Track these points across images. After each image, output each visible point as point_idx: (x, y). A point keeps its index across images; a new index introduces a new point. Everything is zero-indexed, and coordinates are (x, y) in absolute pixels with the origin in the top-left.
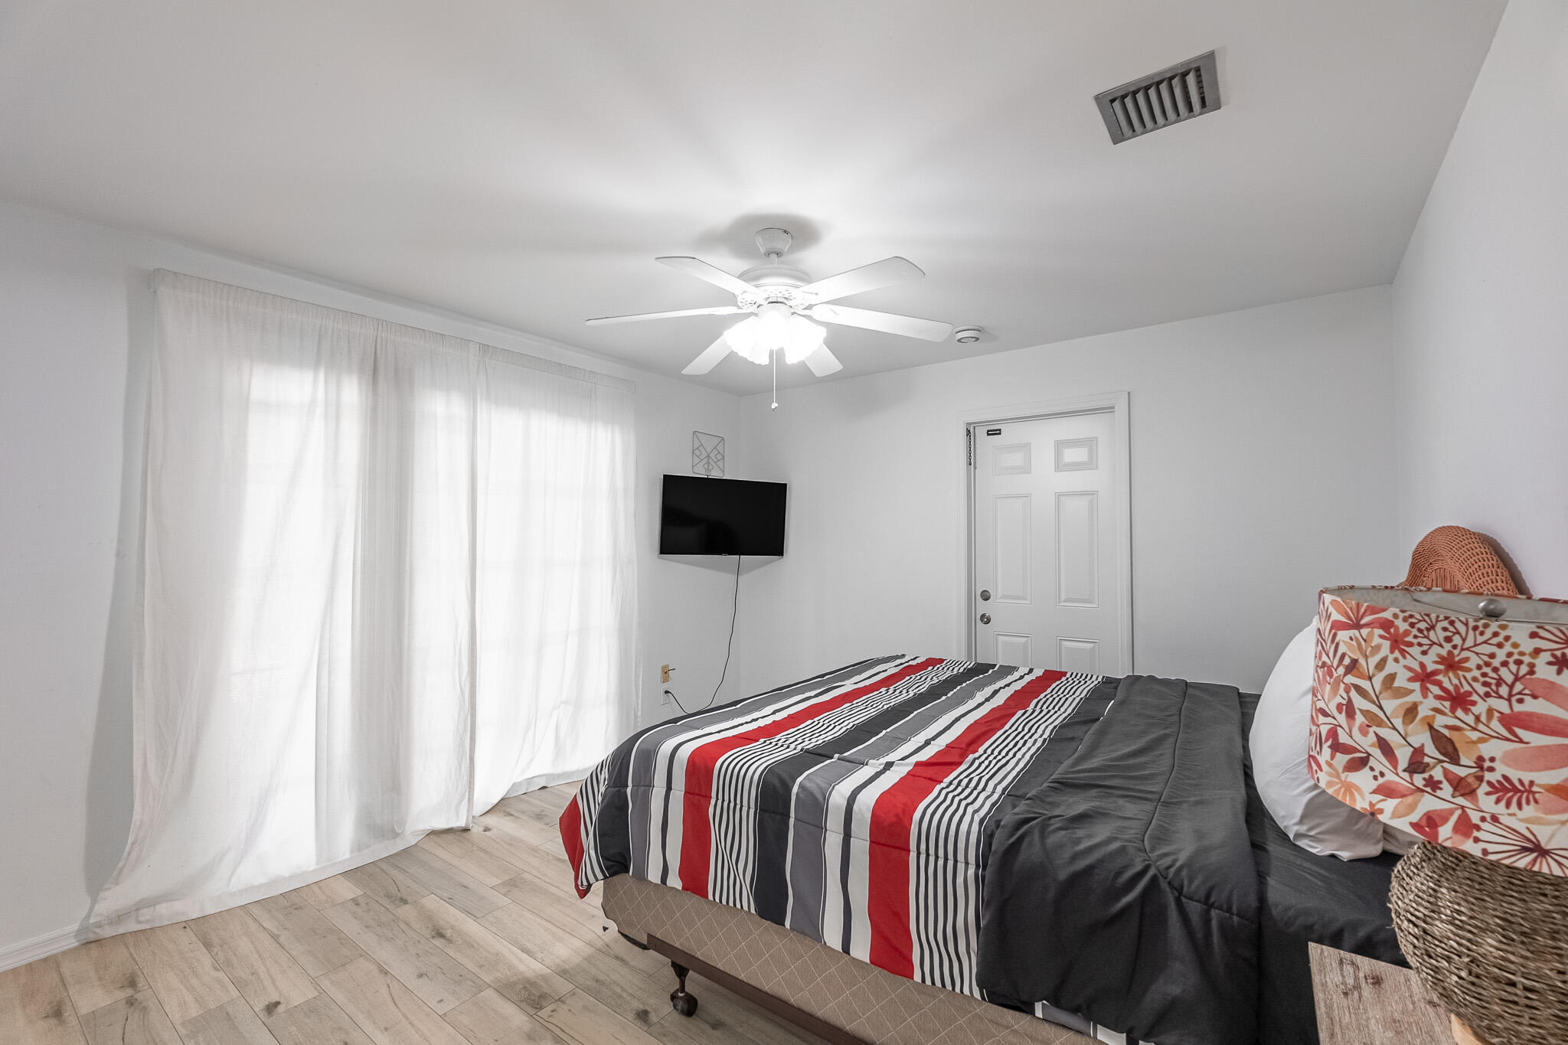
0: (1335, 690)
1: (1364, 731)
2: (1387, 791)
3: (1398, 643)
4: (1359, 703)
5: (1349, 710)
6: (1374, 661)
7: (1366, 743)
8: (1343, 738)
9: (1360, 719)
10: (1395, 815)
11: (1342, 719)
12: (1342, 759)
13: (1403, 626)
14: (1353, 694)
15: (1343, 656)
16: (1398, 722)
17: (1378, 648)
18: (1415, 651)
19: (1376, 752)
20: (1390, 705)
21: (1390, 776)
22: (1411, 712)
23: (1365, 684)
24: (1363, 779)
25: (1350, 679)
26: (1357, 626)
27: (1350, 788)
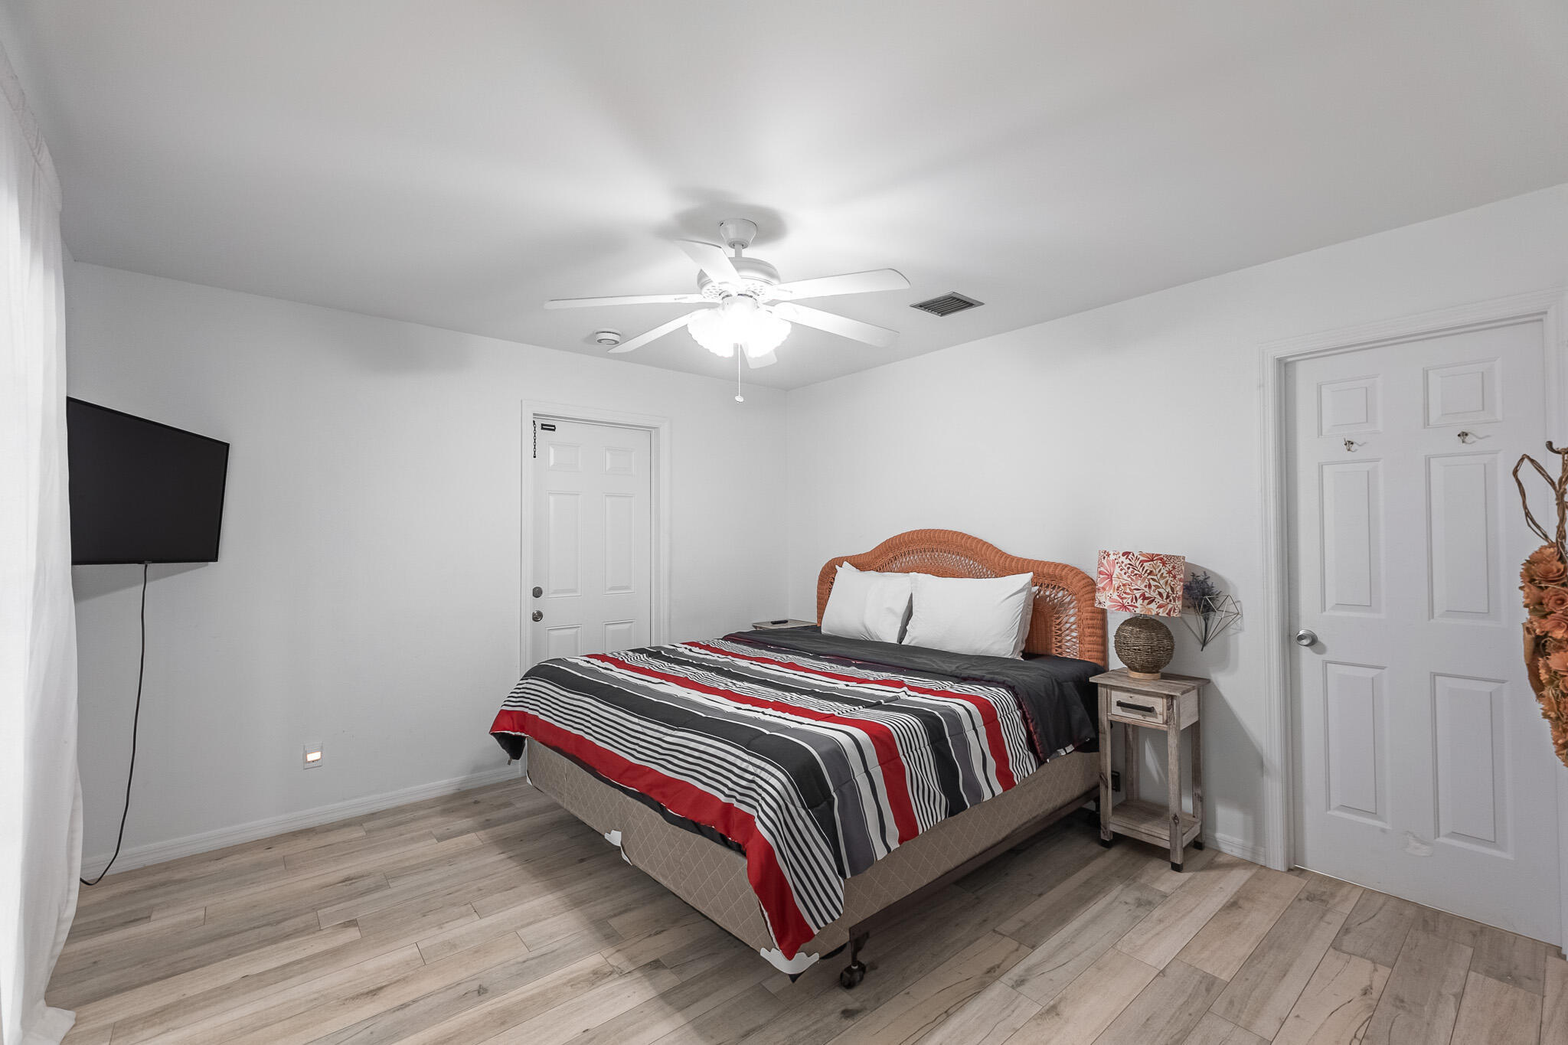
0: (1143, 581)
1: (1154, 591)
2: (1160, 607)
3: (1164, 564)
4: (1152, 583)
5: (1150, 586)
6: (1157, 570)
7: (1155, 595)
8: (1147, 595)
9: (1153, 588)
10: (1163, 613)
11: (1147, 589)
12: (1146, 601)
13: (1165, 559)
14: (1151, 581)
15: (1147, 570)
16: (1164, 587)
17: (1159, 566)
18: (1167, 565)
19: (1158, 597)
20: (1162, 582)
21: (1161, 602)
22: (1167, 582)
23: (1155, 577)
24: (1153, 606)
25: (1150, 577)
26: (1152, 560)
27: (1149, 610)
